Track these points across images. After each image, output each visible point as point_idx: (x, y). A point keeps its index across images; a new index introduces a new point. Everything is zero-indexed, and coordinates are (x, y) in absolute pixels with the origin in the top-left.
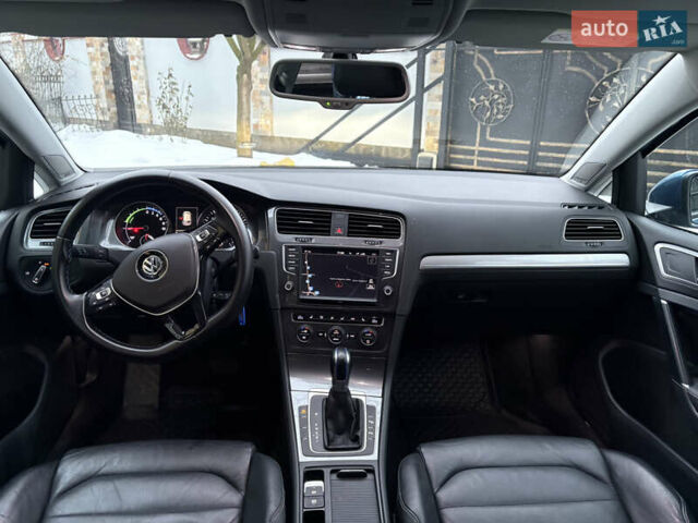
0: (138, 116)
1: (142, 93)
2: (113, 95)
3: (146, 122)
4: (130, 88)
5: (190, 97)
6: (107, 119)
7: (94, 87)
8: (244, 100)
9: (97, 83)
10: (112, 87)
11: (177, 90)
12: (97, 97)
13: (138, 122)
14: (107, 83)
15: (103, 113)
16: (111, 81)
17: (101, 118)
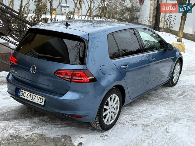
0: (160, 25)
1: (163, 17)
2: (155, 17)
3: (162, 27)
4: (160, 15)
5: (175, 20)
6: (151, 25)
7: (150, 14)
8: (182, 23)
9: (151, 13)
10: (155, 15)
11: (172, 17)
12: (150, 17)
13: (160, 27)
14: (153, 13)
15: (150, 23)
16: (155, 13)
17: (149, 25)
